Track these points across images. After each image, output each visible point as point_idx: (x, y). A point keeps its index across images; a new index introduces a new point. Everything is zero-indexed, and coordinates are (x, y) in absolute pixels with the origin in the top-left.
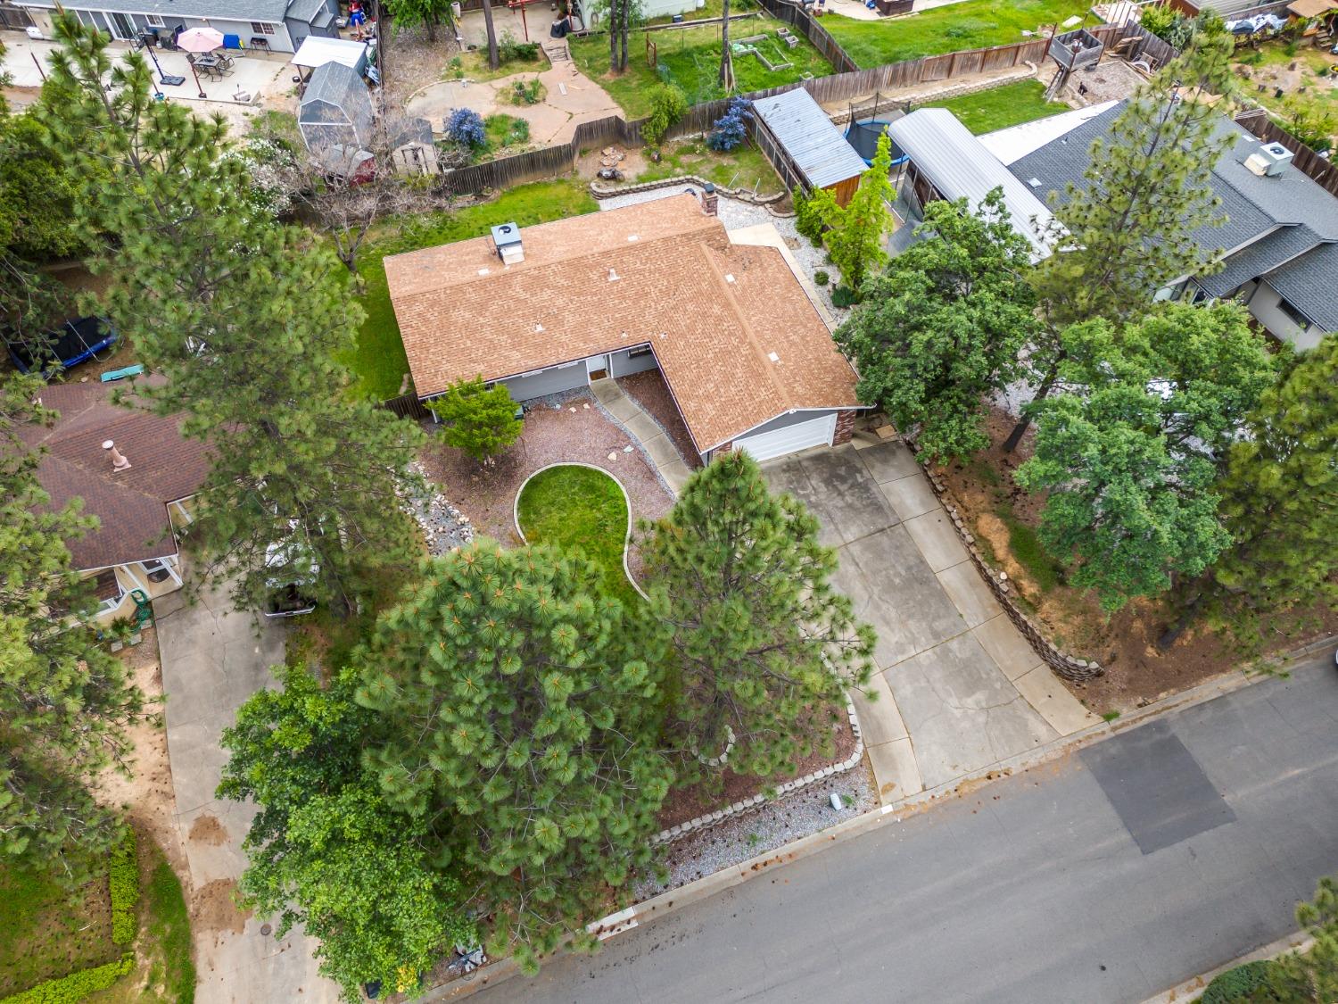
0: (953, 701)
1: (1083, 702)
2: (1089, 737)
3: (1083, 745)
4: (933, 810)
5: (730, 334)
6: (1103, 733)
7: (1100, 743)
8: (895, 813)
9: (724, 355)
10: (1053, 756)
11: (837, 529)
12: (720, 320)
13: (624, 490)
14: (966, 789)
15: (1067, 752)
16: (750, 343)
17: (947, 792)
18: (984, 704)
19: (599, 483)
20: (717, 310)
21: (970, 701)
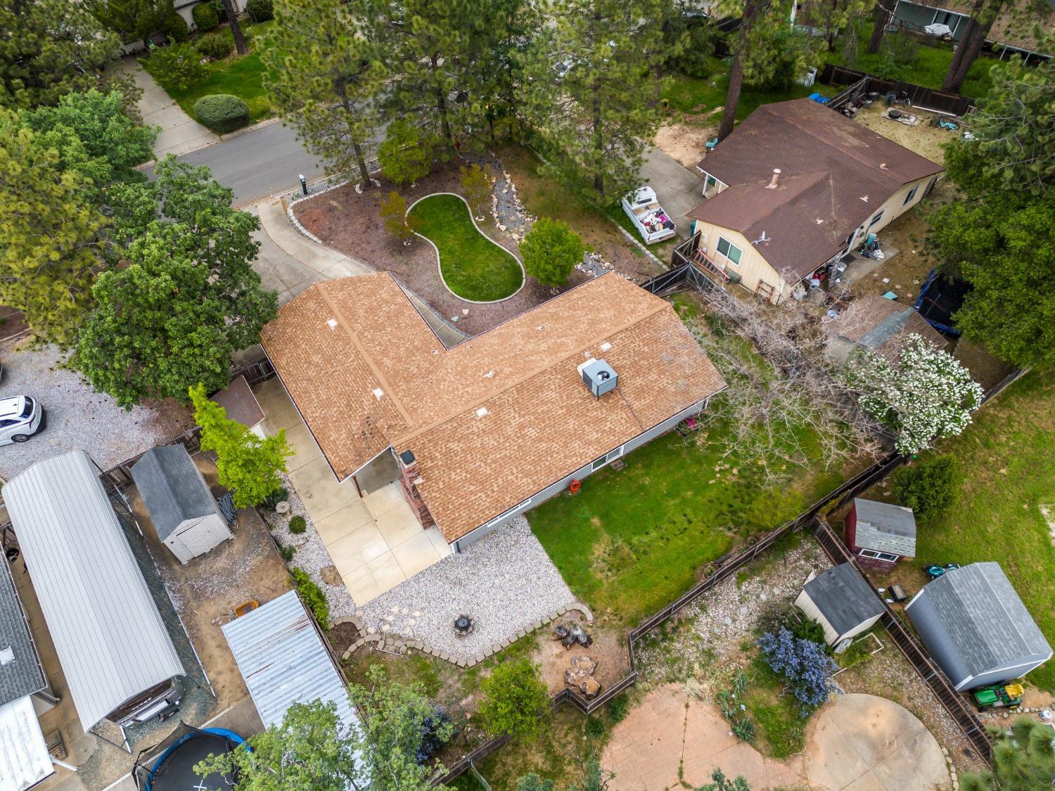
5: (372, 341)
9: (378, 328)
12: (384, 353)
13: (451, 291)
19: (470, 293)
20: (388, 362)
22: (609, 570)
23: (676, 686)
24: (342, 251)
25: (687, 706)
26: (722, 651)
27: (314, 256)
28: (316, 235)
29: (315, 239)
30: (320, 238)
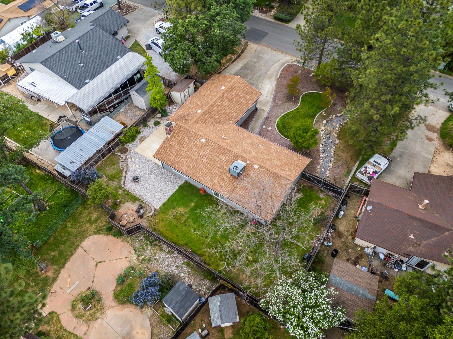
5: (222, 101)
9: (230, 100)
12: (218, 106)
13: (277, 120)
16: (223, 94)
19: (280, 126)
20: (215, 108)
22: (174, 216)
23: (133, 252)
24: (277, 84)
25: (126, 258)
26: (152, 265)
27: (270, 78)
30: (280, 76)
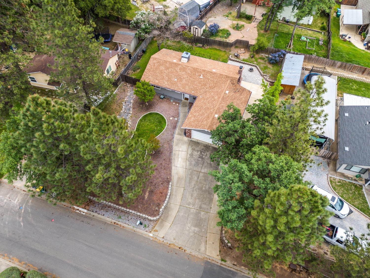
0: (189, 225)
1: (220, 251)
2: (213, 260)
3: (210, 261)
4: (161, 244)
5: (213, 105)
6: (218, 262)
7: (214, 264)
8: (152, 237)
9: (207, 109)
10: (200, 257)
11: (202, 167)
12: (215, 100)
14: (172, 246)
15: (204, 258)
17: (167, 243)
18: (195, 232)
19: (163, 122)
21: (193, 228)
24: (170, 171)
27: (179, 179)
28: (168, 188)
29: (170, 186)
30: (169, 184)
